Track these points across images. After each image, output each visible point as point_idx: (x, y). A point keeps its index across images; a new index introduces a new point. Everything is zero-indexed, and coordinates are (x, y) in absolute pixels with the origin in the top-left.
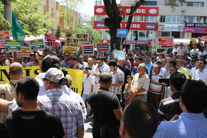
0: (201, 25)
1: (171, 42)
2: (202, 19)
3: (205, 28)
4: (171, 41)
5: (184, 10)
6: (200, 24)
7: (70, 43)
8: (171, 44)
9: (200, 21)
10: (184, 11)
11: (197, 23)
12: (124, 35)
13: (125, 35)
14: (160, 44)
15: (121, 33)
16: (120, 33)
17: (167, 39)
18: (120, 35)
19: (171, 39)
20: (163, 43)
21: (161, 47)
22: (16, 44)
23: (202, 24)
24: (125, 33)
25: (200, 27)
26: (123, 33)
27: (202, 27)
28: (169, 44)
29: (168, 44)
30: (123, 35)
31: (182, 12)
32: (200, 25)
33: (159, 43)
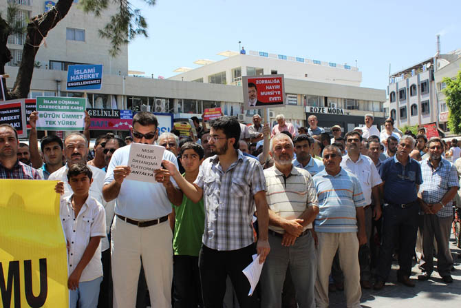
0: (100, 113)
1: (277, 90)
2: (100, 100)
3: (108, 119)
4: (277, 87)
5: (59, 79)
6: (97, 110)
8: (278, 95)
9: (96, 104)
10: (59, 81)
11: (90, 107)
12: (92, 82)
13: (95, 82)
14: (252, 97)
15: (81, 77)
16: (77, 78)
17: (269, 82)
18: (77, 84)
19: (278, 81)
20: (259, 94)
21: (254, 104)
23: (100, 110)
24: (93, 77)
25: (97, 117)
26: (89, 76)
27: (101, 117)
28: (275, 95)
29: (273, 96)
30: (89, 82)
31: (55, 84)
32: (97, 113)
33: (250, 92)
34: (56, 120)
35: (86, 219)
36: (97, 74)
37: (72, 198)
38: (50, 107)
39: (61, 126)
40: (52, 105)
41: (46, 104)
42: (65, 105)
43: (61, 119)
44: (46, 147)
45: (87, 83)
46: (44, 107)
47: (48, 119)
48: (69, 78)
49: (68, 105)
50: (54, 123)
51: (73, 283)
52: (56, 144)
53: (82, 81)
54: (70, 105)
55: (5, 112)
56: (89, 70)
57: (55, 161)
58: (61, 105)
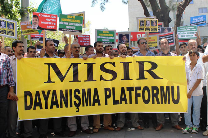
7: (145, 27)
12: (202, 23)
15: (197, 21)
16: (195, 22)
18: (195, 24)
22: (75, 23)
24: (202, 20)
26: (200, 20)
34: (185, 35)
35: (195, 72)
36: (204, 19)
37: (190, 64)
38: (182, 30)
39: (187, 37)
40: (183, 29)
41: (181, 29)
42: (188, 29)
43: (187, 34)
44: (181, 47)
45: (199, 23)
46: (180, 30)
47: (182, 35)
48: (191, 22)
49: (189, 29)
50: (184, 36)
51: (189, 96)
52: (185, 45)
53: (197, 23)
54: (190, 29)
55: (168, 36)
56: (200, 18)
57: (185, 52)
58: (187, 29)
